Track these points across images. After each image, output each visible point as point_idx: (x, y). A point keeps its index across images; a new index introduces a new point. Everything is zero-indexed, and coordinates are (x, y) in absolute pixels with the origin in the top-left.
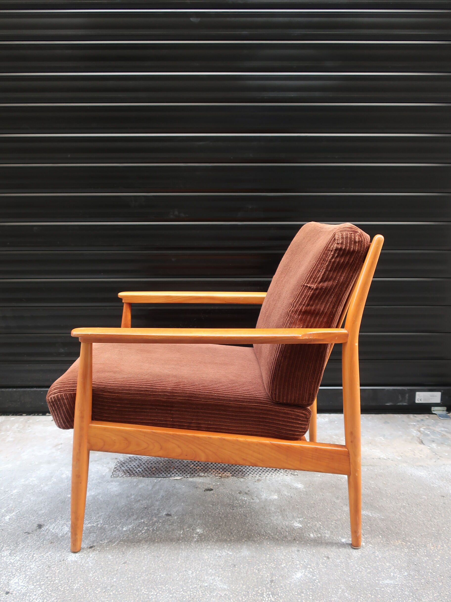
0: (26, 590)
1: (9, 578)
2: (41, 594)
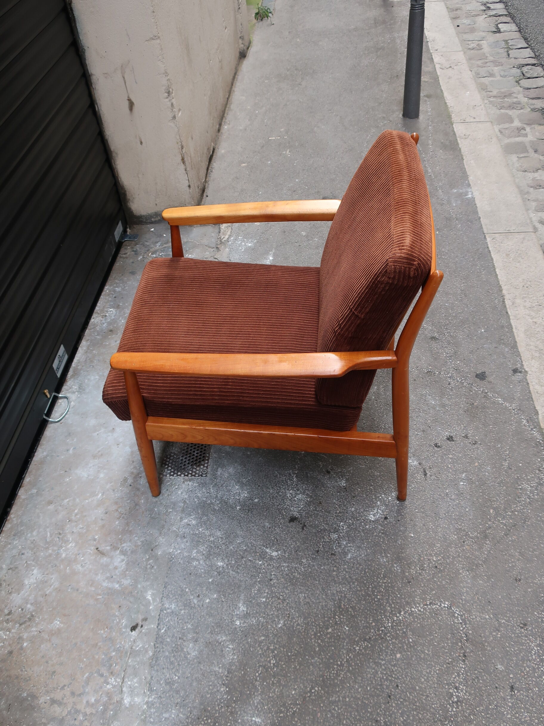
0: (383, 506)
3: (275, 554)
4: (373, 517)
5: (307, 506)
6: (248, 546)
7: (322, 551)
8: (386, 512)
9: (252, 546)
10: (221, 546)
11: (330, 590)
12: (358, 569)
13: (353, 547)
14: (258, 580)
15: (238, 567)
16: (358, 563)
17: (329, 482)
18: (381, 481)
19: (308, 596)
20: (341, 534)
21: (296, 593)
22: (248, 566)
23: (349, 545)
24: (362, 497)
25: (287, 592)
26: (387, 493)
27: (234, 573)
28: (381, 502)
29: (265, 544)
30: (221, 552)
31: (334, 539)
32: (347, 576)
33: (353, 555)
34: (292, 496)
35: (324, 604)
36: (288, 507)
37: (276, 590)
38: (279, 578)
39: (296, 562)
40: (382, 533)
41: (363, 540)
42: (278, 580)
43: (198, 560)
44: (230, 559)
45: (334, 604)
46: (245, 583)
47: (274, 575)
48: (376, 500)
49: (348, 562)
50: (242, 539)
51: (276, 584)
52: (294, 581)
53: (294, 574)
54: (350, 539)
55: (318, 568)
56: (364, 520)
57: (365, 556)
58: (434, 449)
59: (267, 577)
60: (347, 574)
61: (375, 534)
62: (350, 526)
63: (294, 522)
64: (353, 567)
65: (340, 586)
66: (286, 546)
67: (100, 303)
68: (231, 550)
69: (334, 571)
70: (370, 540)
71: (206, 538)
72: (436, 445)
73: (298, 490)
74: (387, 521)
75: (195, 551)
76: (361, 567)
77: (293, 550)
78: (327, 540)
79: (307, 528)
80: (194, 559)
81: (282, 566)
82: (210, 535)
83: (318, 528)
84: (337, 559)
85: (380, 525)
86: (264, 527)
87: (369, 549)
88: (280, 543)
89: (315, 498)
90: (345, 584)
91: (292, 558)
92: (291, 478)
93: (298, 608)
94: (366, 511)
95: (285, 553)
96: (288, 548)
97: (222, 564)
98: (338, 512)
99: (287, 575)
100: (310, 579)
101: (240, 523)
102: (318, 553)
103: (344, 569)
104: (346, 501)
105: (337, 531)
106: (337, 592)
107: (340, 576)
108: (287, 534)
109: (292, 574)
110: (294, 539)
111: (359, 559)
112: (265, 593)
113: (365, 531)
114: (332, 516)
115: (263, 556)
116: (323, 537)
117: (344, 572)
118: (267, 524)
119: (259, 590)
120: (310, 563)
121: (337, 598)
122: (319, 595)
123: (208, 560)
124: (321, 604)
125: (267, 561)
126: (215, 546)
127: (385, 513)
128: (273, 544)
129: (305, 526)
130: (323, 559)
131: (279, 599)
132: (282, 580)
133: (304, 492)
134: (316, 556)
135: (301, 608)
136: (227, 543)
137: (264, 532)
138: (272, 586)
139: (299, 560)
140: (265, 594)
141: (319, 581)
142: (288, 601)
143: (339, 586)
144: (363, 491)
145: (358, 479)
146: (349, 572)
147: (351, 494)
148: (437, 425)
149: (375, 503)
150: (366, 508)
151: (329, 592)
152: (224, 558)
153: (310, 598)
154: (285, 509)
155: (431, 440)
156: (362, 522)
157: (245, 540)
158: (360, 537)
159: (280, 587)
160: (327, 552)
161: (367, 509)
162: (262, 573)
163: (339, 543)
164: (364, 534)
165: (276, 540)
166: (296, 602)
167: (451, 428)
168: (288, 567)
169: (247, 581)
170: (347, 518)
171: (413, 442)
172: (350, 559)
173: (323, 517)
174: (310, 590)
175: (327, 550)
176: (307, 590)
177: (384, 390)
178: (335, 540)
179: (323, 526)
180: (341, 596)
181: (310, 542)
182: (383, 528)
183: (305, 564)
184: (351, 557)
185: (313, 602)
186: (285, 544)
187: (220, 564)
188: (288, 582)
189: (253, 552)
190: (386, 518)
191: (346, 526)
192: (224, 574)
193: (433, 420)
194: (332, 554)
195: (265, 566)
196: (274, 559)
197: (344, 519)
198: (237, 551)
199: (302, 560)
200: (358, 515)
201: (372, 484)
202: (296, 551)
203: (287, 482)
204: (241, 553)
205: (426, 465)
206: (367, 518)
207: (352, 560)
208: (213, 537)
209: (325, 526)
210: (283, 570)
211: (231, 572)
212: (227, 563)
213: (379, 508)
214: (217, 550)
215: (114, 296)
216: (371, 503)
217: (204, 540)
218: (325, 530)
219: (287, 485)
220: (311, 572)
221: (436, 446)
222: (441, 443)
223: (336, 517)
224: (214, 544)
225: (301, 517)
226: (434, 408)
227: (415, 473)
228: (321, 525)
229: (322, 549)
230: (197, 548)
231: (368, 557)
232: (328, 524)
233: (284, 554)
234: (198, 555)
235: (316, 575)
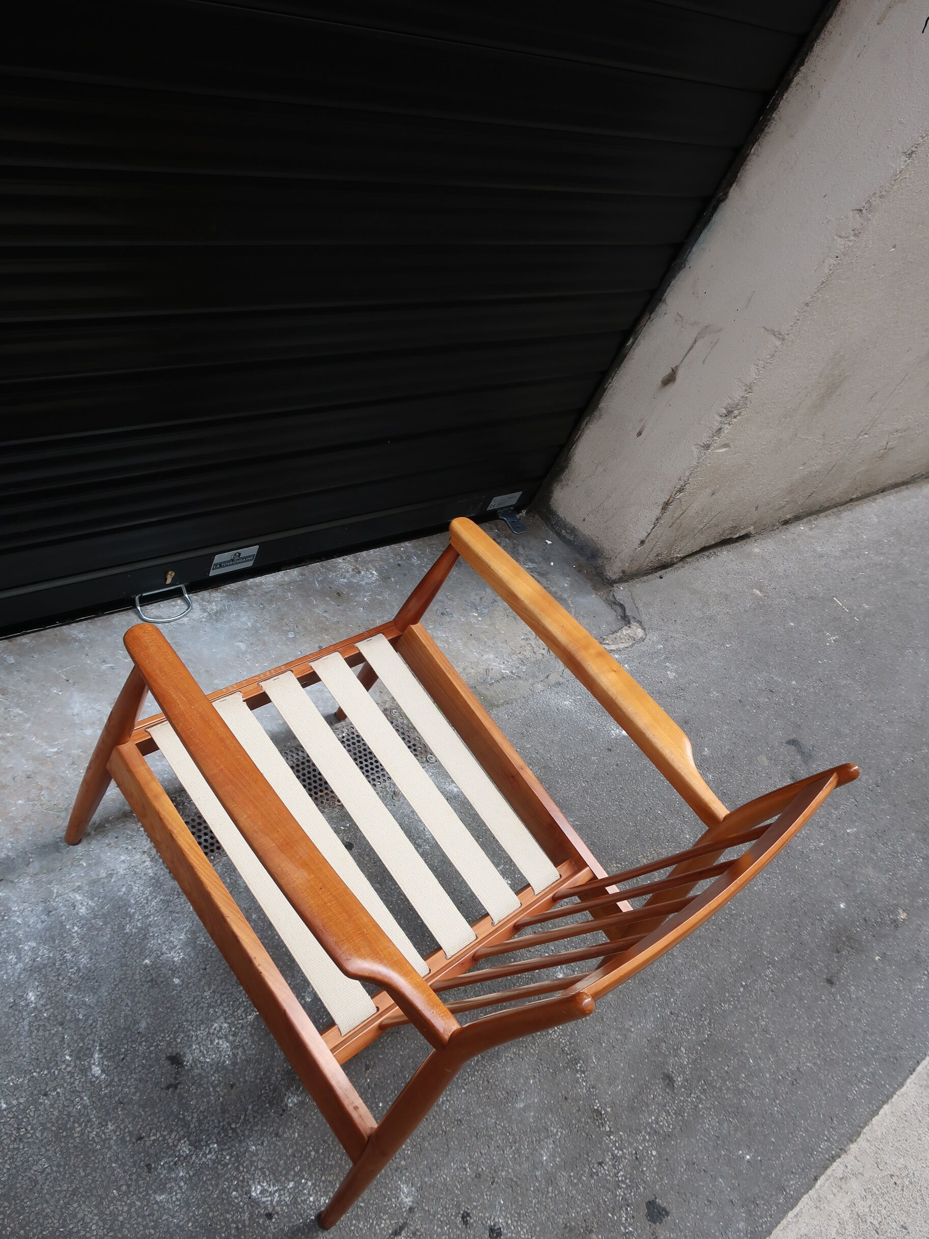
0: (290, 1195)
1: (242, 1190)
2: (314, 1188)
3: (97, 1070)
4: (258, 1192)
5: (214, 1068)
6: (86, 1020)
7: (144, 1145)
8: (282, 1210)
9: (91, 1025)
10: (63, 979)
11: (79, 1205)
12: (144, 1230)
13: (183, 1193)
14: (35, 1074)
15: (41, 1028)
16: (156, 1222)
17: (279, 1076)
18: (336, 1162)
19: (48, 1174)
20: (194, 1157)
21: (43, 1150)
22: (50, 1042)
23: (182, 1184)
24: (285, 1148)
25: (38, 1135)
26: (319, 1186)
27: (27, 1028)
28: (294, 1188)
29: (105, 1044)
30: (52, 985)
31: (179, 1151)
32: (121, 1218)
33: (167, 1202)
34: (218, 1032)
35: (49, 1210)
36: (194, 1038)
37: (32, 1114)
38: (56, 1105)
39: (100, 1115)
40: (237, 1228)
41: (204, 1202)
42: (52, 1106)
43: (19, 959)
44: (48, 1007)
45: (58, 1229)
46: (19, 1057)
47: (58, 1093)
48: (294, 1176)
49: (148, 1201)
50: (95, 1001)
51: (41, 1108)
52: (64, 1134)
53: (76, 1125)
54: (195, 1179)
55: (110, 1158)
56: (243, 1181)
57: (177, 1226)
58: (456, 1216)
59: (47, 1084)
60: (125, 1215)
61: (228, 1216)
62: (219, 1163)
63: (172, 1064)
64: (144, 1217)
65: (97, 1218)
66: (120, 1080)
67: (375, 552)
68: (66, 998)
69: (118, 1189)
70: (211, 1214)
71: (65, 946)
72: (465, 1217)
73: (235, 1035)
74: (264, 1222)
75: (34, 944)
76: (152, 1231)
77: (120, 1095)
78: (170, 1141)
79: (173, 1092)
80: (18, 951)
81: (79, 1096)
82: (73, 949)
83: (184, 1111)
84: (145, 1179)
85: (251, 1214)
86: (136, 1022)
87: (194, 1223)
88: (122, 1067)
89: (236, 1071)
90: (105, 1223)
91: (104, 1103)
92: (249, 1010)
93: (17, 1171)
94: (264, 1173)
95: (106, 1087)
96: (118, 1086)
97: (33, 999)
98: (233, 1126)
99: (69, 1115)
100: (82, 1157)
101: (120, 981)
102: (137, 1141)
103: (132, 1205)
104: (262, 1126)
105: (196, 1148)
106: (83, 1219)
107: (115, 1205)
108: (144, 1066)
109: (74, 1122)
110: (141, 1086)
111: (165, 1217)
112: (17, 1099)
113: (224, 1196)
114: (219, 1122)
115: (82, 1054)
116: (172, 1131)
117: (126, 1208)
118: (143, 1024)
119: (16, 1087)
120: (111, 1139)
121: (71, 1226)
122: (60, 1192)
123: (28, 973)
124: (45, 1205)
125: (75, 1066)
126: (58, 969)
127: (278, 1209)
128: (114, 1057)
129: (176, 1087)
130: (132, 1156)
131: (18, 1129)
132: (56, 1113)
133: (236, 1047)
134: (130, 1140)
135: (20, 1178)
136: (74, 984)
137: (127, 1029)
138: (35, 1103)
139: (107, 1118)
140: (15, 1102)
141: (86, 1175)
142: (21, 1147)
143: (96, 1215)
144: (297, 1143)
145: (314, 1121)
146: (131, 1217)
147: (279, 1128)
148: (505, 1192)
149: (286, 1179)
150: (268, 1169)
151: (75, 1205)
152: (45, 995)
153: (46, 1179)
154: (188, 1036)
155: (470, 1200)
156: (238, 1179)
157: (96, 1008)
158: (208, 1193)
159: (40, 1118)
160: (148, 1154)
161: (267, 1173)
162: (49, 1072)
163: (175, 1164)
164: (217, 1197)
165: (123, 1056)
166: (28, 1161)
167: (517, 1222)
168: (85, 1107)
169: (24, 1057)
170: (229, 1148)
171: (446, 1171)
172: (157, 1203)
173: (209, 1108)
174: (61, 1170)
175: (152, 1151)
176: (59, 1166)
177: (511, 1059)
178: (177, 1154)
179: (193, 1118)
180: (78, 1232)
181: (150, 1115)
182: (247, 1223)
183: (104, 1133)
184: (161, 1202)
185: (42, 1189)
186: (123, 1077)
187: (31, 996)
188: (56, 1124)
189: (81, 1034)
190: (269, 1216)
191: (214, 1157)
192: (17, 1013)
193: (512, 1180)
194: (148, 1166)
195: (65, 1069)
196: (86, 1076)
197: (225, 1144)
198: (68, 1007)
199: (110, 1124)
200: (247, 1162)
201: (321, 1151)
202: (121, 1103)
203: (238, 1009)
204: (68, 1018)
205: (417, 1223)
206: (251, 1182)
207: (156, 1207)
208: (72, 957)
209: (194, 1120)
210: (75, 1103)
211: (26, 1022)
212: (39, 1006)
213: (282, 1192)
214: (55, 976)
215: (400, 562)
216: (284, 1172)
217: (60, 946)
218: (186, 1125)
219: (234, 1012)
220: (95, 1151)
221: (463, 1217)
222: (475, 1221)
223: (223, 1129)
224: (61, 965)
225: (189, 1070)
226: (535, 1168)
227: (387, 1213)
228: (192, 1113)
229: (148, 1144)
230: (39, 943)
231: (178, 1231)
232: (200, 1125)
233: (104, 1086)
234: (30, 953)
235: (95, 1163)
